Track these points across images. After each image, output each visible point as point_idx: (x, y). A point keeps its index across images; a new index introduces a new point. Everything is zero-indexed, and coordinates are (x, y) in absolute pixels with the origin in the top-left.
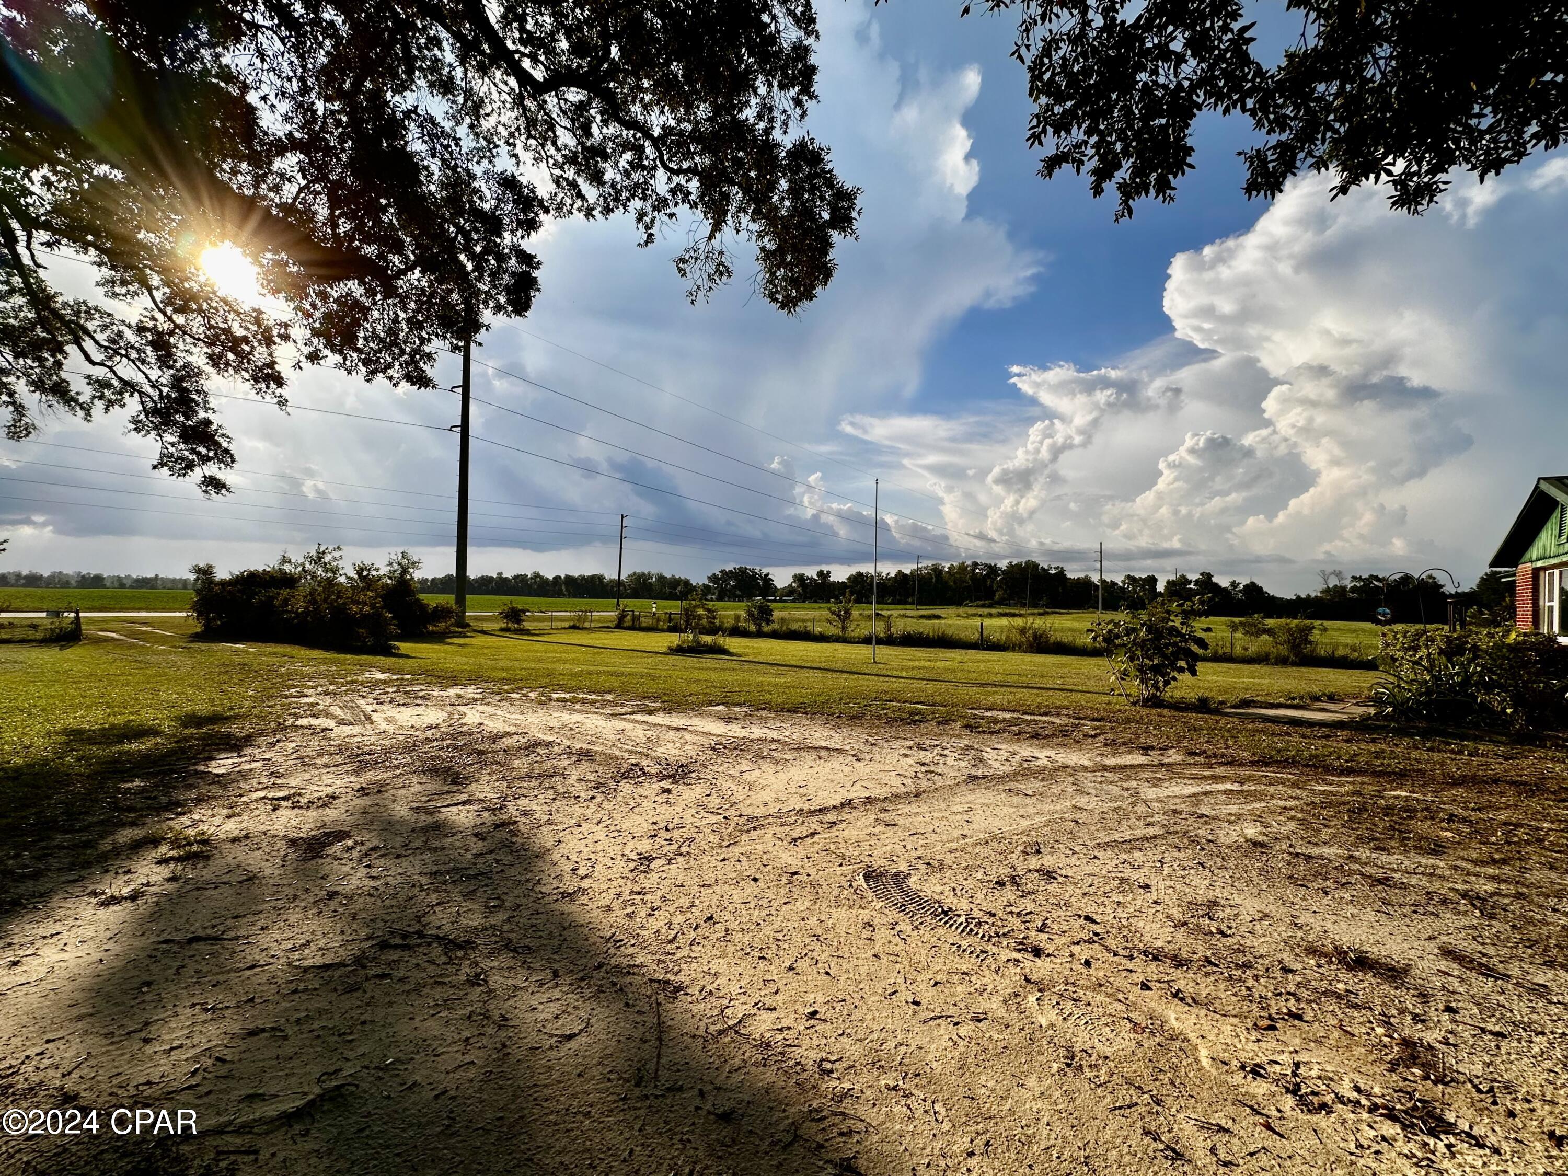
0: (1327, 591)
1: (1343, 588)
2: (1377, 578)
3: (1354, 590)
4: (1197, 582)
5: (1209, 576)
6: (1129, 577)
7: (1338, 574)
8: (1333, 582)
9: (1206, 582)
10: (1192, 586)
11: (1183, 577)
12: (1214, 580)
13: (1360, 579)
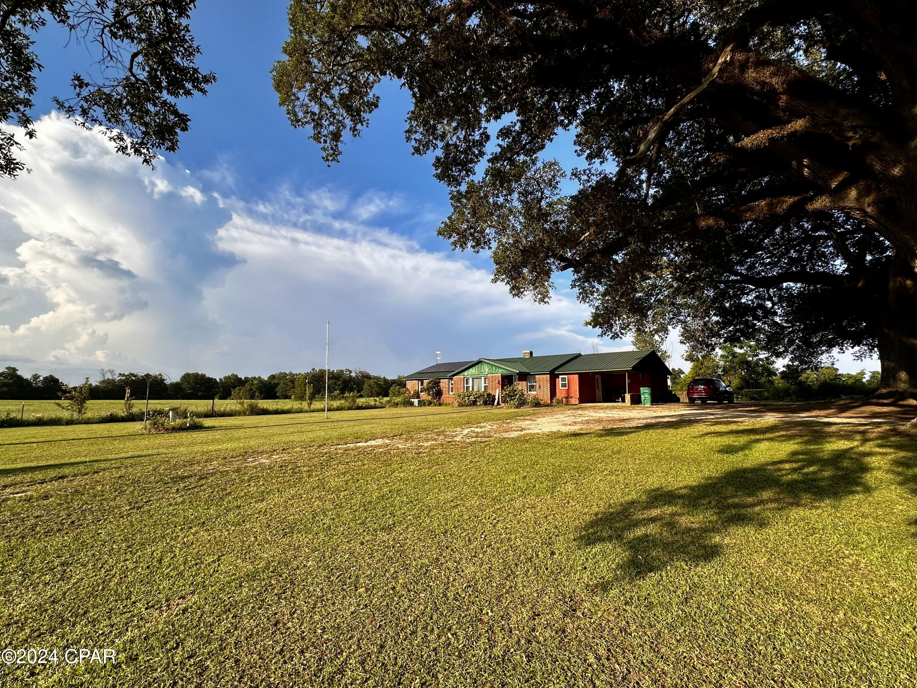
0: (103, 382)
1: (113, 380)
2: (133, 375)
3: (119, 381)
5: (14, 370)
7: (112, 372)
8: (109, 376)
9: (11, 373)
12: (18, 373)
13: (124, 375)
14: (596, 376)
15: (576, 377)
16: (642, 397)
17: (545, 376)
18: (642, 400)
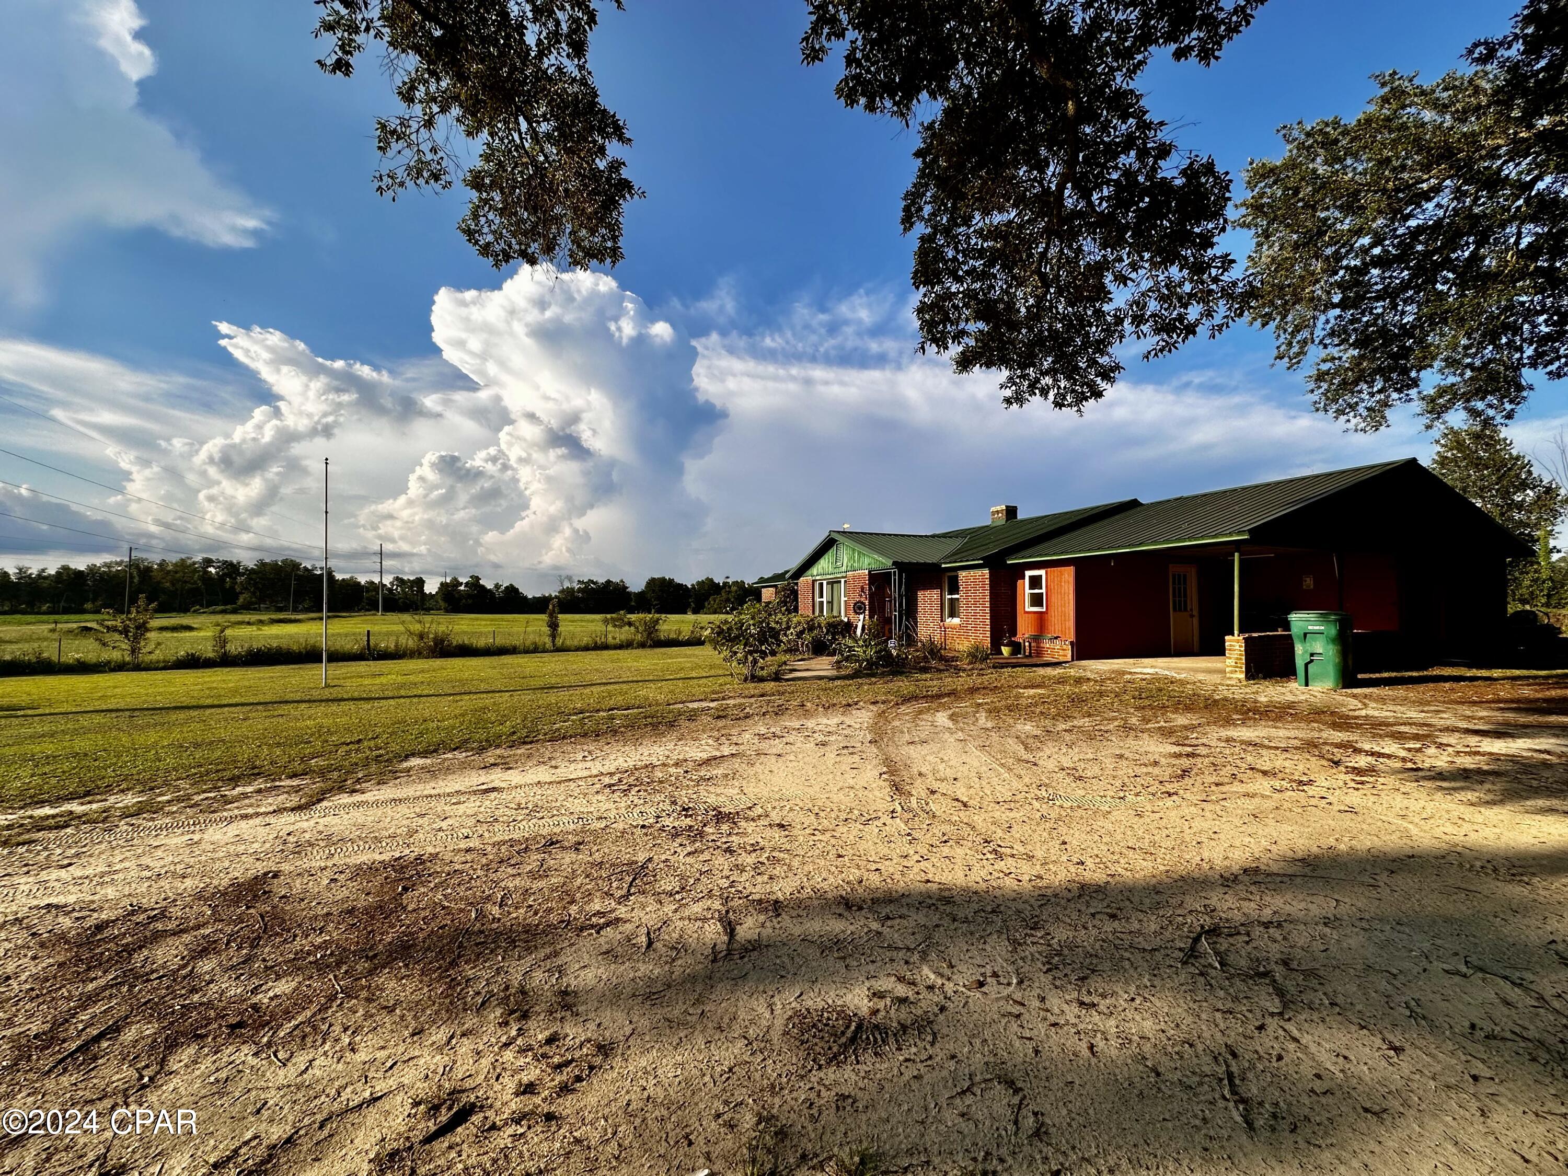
0: (562, 591)
1: (573, 589)
2: (592, 582)
3: (580, 590)
4: (467, 584)
5: (478, 579)
6: (397, 579)
7: (570, 578)
8: (567, 585)
9: (475, 583)
10: (462, 588)
11: (455, 579)
12: (481, 582)
13: (582, 582)
14: (1174, 569)
15: (1068, 574)
16: (1300, 651)
17: (978, 572)
18: (1300, 663)
